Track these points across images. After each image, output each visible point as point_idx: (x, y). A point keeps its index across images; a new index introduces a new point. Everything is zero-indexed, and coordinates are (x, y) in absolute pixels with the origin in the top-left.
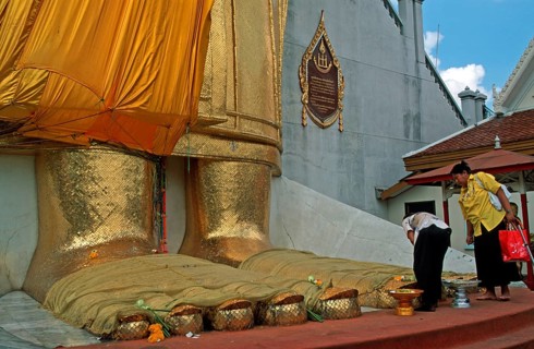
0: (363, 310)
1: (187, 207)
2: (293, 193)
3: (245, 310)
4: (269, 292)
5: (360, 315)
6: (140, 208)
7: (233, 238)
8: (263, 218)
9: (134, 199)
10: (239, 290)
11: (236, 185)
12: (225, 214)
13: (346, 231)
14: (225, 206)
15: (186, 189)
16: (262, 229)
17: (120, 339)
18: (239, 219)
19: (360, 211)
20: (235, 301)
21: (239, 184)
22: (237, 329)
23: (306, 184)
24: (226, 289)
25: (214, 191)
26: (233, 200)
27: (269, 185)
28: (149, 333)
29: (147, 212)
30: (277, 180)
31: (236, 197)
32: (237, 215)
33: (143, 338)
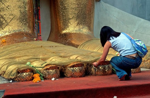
0: (142, 69)
1: (51, 17)
2: (106, 10)
3: (81, 68)
4: (93, 59)
5: (140, 72)
6: (27, 17)
7: (75, 33)
8: (90, 23)
9: (24, 12)
10: (78, 58)
11: (77, 6)
12: (71, 21)
13: (135, 30)
14: (71, 17)
15: (50, 7)
16: (90, 29)
17: (19, 81)
18: (78, 23)
19: (142, 20)
20: (76, 63)
21: (78, 5)
22: (77, 77)
23: (113, 6)
24: (71, 58)
25: (65, 9)
26: (75, 13)
27: (94, 7)
28: (33, 78)
29: (31, 19)
30: (98, 3)
31: (76, 12)
32: (77, 22)
33: (30, 80)
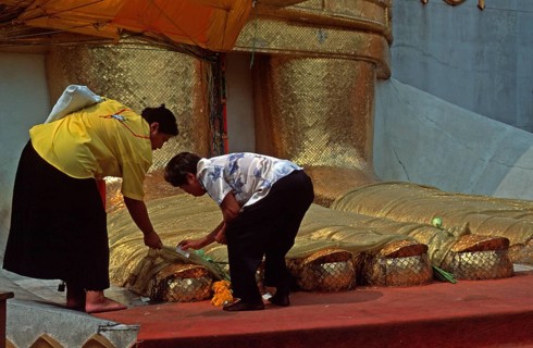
0: (517, 268)
1: (256, 125)
2: (408, 102)
3: (343, 264)
4: (377, 239)
5: (513, 275)
6: (192, 125)
7: (323, 167)
8: (364, 139)
9: (184, 112)
10: (334, 237)
11: (326, 93)
12: (309, 133)
13: (488, 157)
14: (309, 122)
15: (254, 97)
16: (363, 154)
17: (175, 301)
18: (330, 140)
19: (509, 128)
20: (329, 252)
21: (330, 90)
22: (333, 291)
23: (425, 90)
24: (315, 236)
25: (294, 101)
26: (321, 113)
27: (373, 95)
28: (212, 293)
29: (201, 131)
30: (383, 83)
31: (325, 109)
32: (327, 136)
33: (205, 299)
